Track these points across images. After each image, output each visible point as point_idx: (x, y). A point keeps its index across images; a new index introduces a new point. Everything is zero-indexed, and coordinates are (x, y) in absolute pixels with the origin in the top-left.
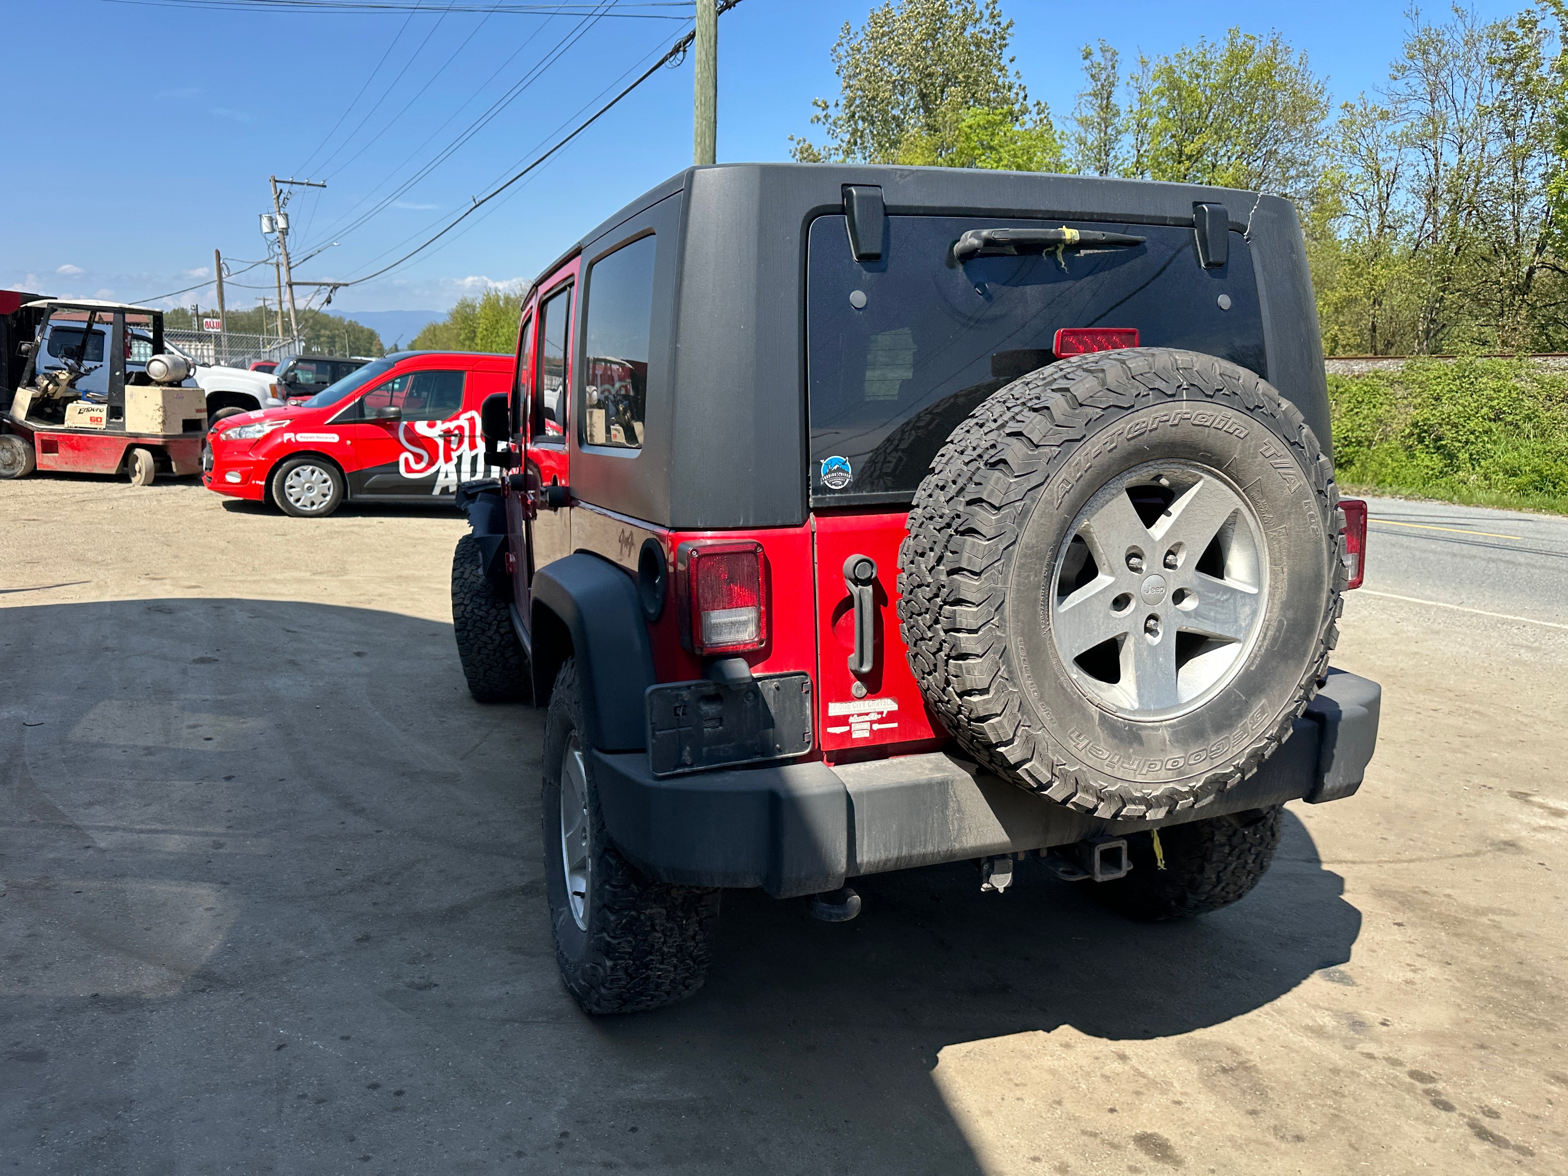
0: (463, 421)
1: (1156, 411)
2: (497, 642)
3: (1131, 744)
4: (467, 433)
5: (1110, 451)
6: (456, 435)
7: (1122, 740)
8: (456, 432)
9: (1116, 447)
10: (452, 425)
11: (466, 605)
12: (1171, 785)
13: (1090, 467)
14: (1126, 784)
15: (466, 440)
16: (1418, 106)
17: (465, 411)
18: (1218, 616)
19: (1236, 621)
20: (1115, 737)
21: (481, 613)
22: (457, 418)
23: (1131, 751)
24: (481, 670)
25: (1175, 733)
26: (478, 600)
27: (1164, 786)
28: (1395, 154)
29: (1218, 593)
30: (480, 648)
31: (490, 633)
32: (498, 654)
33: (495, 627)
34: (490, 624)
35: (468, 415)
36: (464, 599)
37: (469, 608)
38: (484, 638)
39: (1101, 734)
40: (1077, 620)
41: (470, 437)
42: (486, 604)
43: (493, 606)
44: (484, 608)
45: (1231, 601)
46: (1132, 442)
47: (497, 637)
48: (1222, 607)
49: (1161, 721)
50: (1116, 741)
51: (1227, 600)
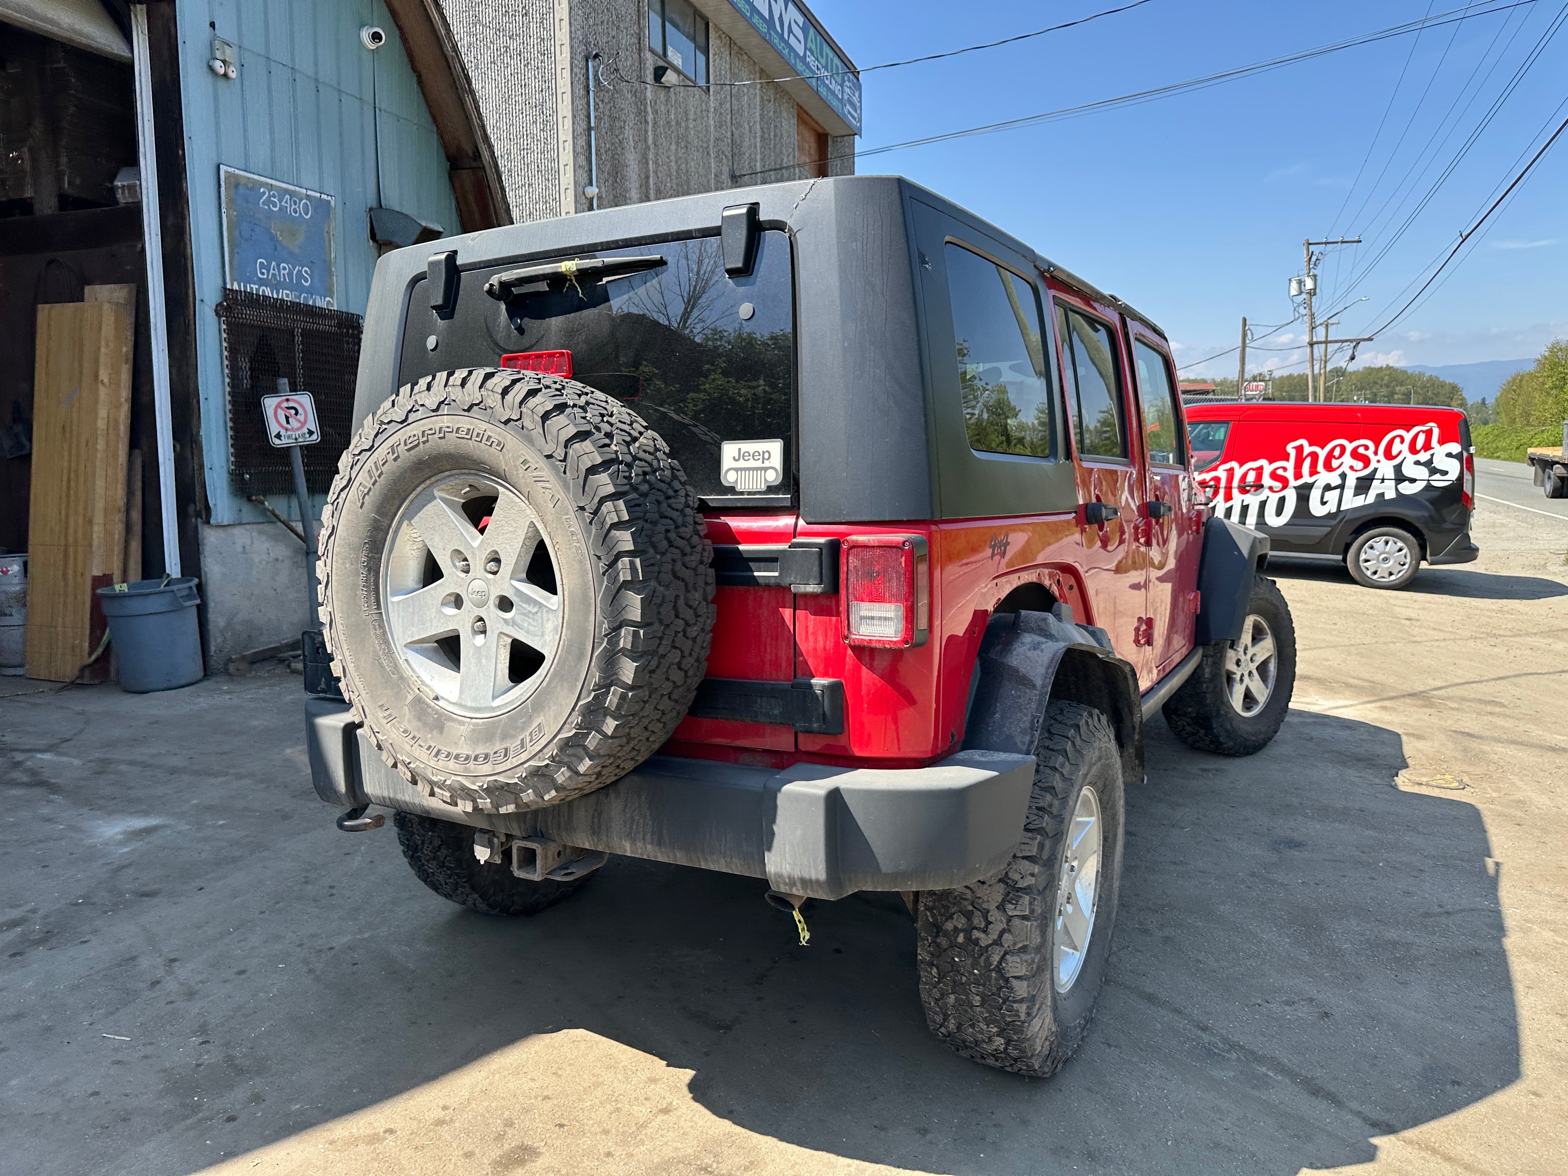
0: (1221, 473)
1: (424, 425)
3: (431, 730)
4: (1223, 483)
5: (395, 460)
6: (1211, 487)
7: (425, 724)
8: (1212, 483)
9: (398, 457)
10: (1207, 476)
12: (459, 778)
13: (381, 473)
14: (422, 766)
15: (1222, 492)
17: (1224, 462)
18: (530, 627)
19: (543, 635)
20: (419, 719)
22: (1215, 469)
23: (429, 736)
25: (473, 731)
27: (453, 777)
29: (530, 605)
35: (1227, 466)
39: (408, 715)
40: (410, 610)
41: (1226, 488)
45: (539, 614)
46: (412, 452)
48: (533, 619)
49: (471, 718)
50: (420, 724)
51: (537, 613)
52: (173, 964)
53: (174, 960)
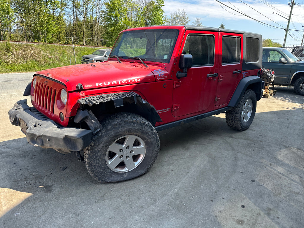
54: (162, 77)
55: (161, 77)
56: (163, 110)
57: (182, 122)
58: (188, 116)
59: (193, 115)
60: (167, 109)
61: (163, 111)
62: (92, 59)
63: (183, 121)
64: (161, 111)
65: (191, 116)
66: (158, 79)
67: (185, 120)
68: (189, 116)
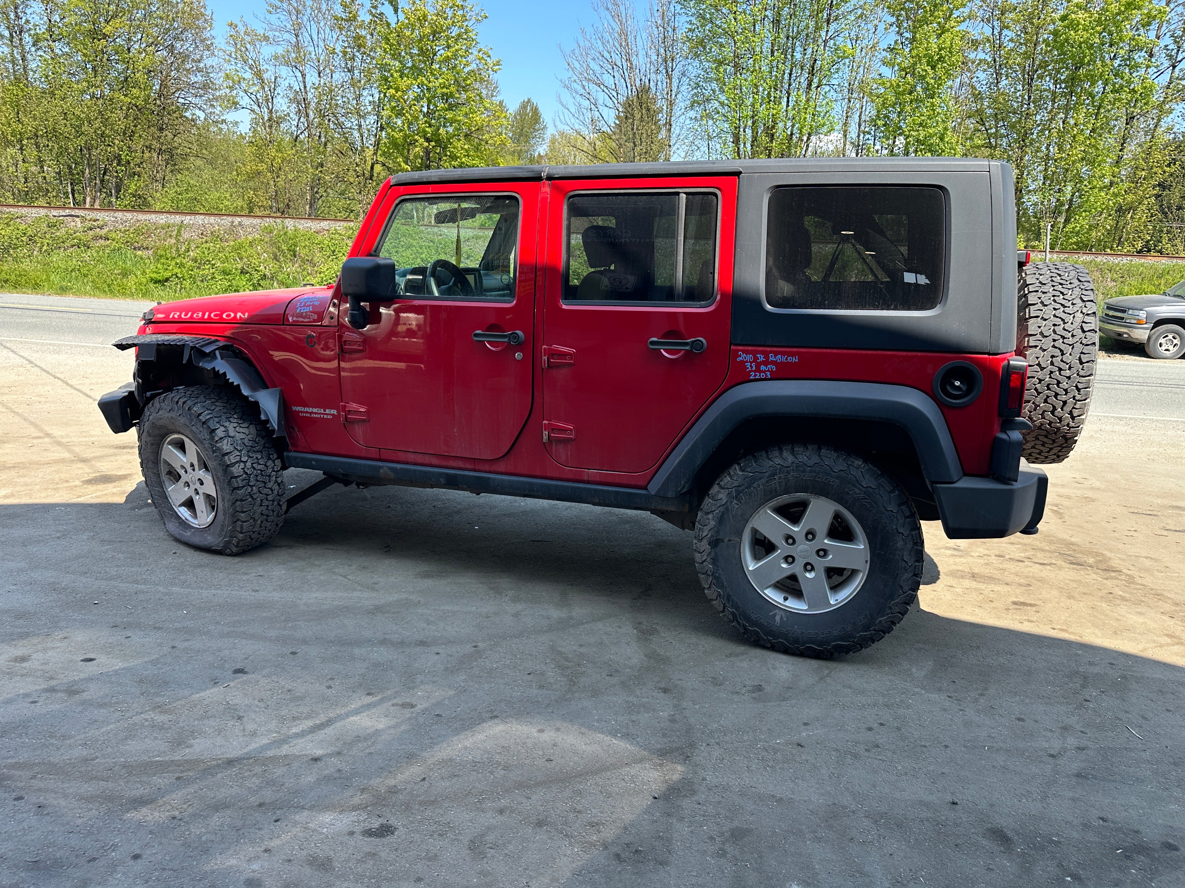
2: (276, 492)
11: (245, 462)
16: (287, 36)
21: (260, 467)
24: (259, 522)
26: (255, 456)
28: (272, 68)
30: (262, 500)
31: (270, 485)
32: (275, 503)
33: (274, 478)
34: (270, 476)
36: (241, 456)
37: (249, 464)
38: (266, 491)
42: (262, 458)
43: (269, 459)
44: (261, 462)
47: (276, 487)
52: (1055, 754)
53: (1052, 756)
54: (302, 317)
55: (301, 315)
56: (315, 410)
57: (386, 469)
58: (411, 457)
59: (435, 461)
60: (327, 411)
61: (316, 413)
62: (1136, 312)
63: (390, 468)
64: (307, 412)
65: (427, 462)
66: (290, 319)
67: (398, 466)
68: (419, 458)
